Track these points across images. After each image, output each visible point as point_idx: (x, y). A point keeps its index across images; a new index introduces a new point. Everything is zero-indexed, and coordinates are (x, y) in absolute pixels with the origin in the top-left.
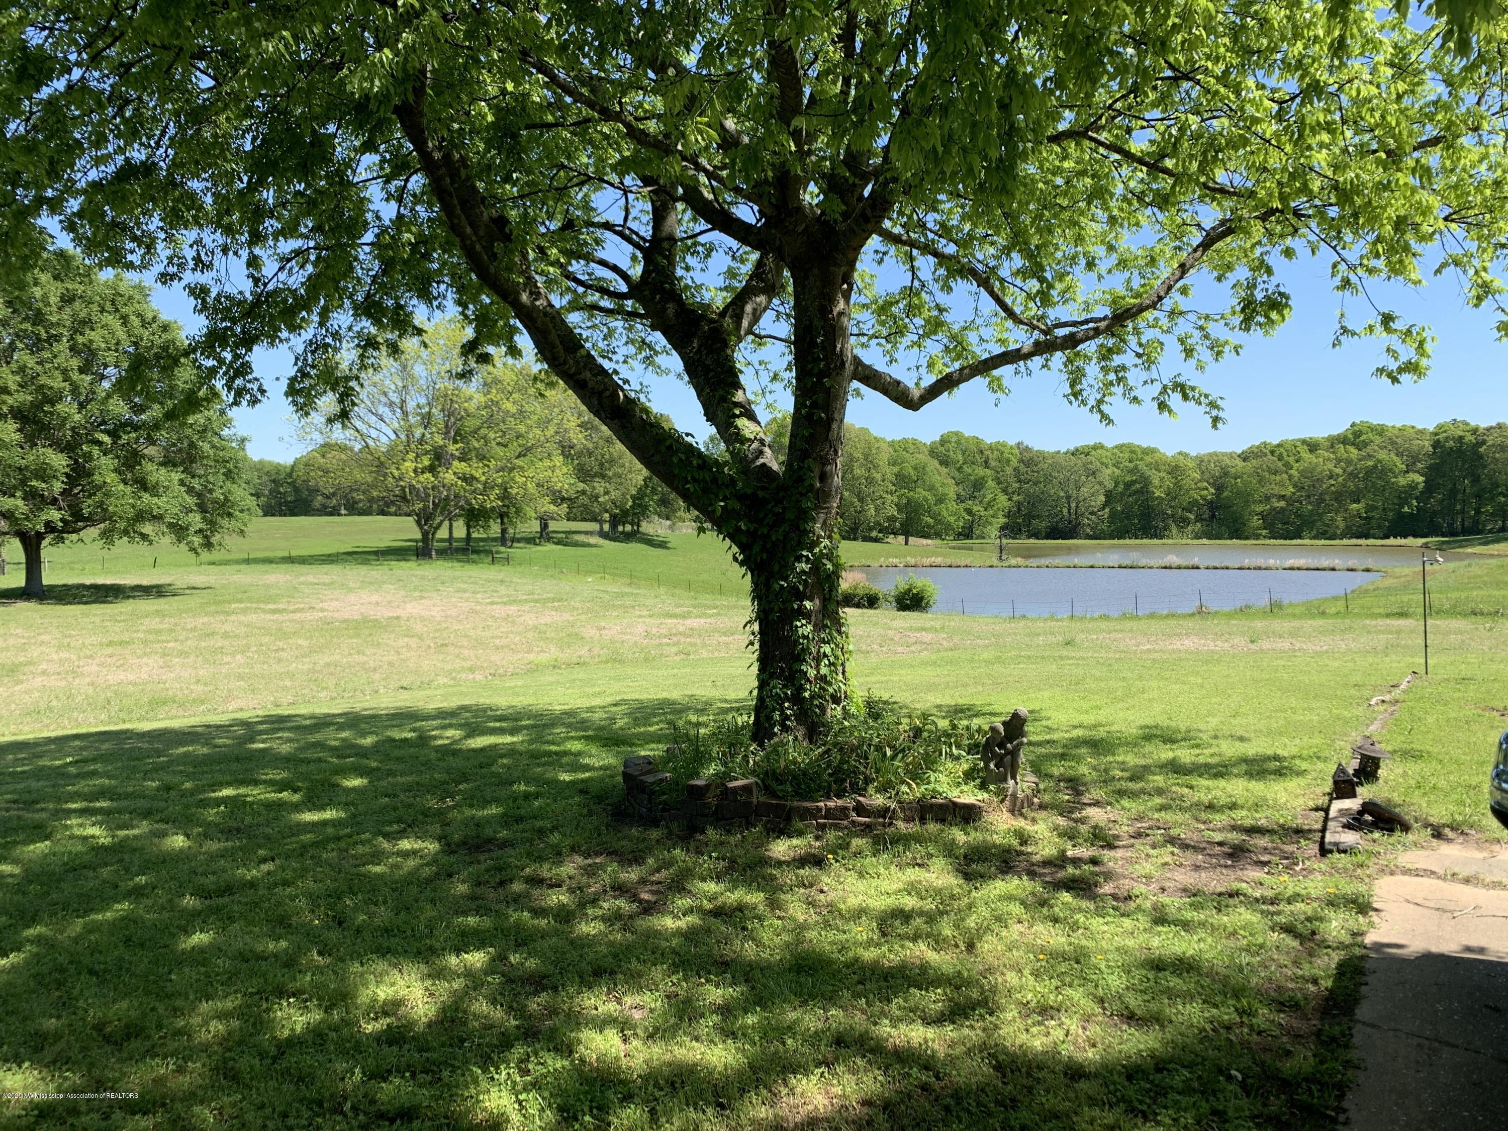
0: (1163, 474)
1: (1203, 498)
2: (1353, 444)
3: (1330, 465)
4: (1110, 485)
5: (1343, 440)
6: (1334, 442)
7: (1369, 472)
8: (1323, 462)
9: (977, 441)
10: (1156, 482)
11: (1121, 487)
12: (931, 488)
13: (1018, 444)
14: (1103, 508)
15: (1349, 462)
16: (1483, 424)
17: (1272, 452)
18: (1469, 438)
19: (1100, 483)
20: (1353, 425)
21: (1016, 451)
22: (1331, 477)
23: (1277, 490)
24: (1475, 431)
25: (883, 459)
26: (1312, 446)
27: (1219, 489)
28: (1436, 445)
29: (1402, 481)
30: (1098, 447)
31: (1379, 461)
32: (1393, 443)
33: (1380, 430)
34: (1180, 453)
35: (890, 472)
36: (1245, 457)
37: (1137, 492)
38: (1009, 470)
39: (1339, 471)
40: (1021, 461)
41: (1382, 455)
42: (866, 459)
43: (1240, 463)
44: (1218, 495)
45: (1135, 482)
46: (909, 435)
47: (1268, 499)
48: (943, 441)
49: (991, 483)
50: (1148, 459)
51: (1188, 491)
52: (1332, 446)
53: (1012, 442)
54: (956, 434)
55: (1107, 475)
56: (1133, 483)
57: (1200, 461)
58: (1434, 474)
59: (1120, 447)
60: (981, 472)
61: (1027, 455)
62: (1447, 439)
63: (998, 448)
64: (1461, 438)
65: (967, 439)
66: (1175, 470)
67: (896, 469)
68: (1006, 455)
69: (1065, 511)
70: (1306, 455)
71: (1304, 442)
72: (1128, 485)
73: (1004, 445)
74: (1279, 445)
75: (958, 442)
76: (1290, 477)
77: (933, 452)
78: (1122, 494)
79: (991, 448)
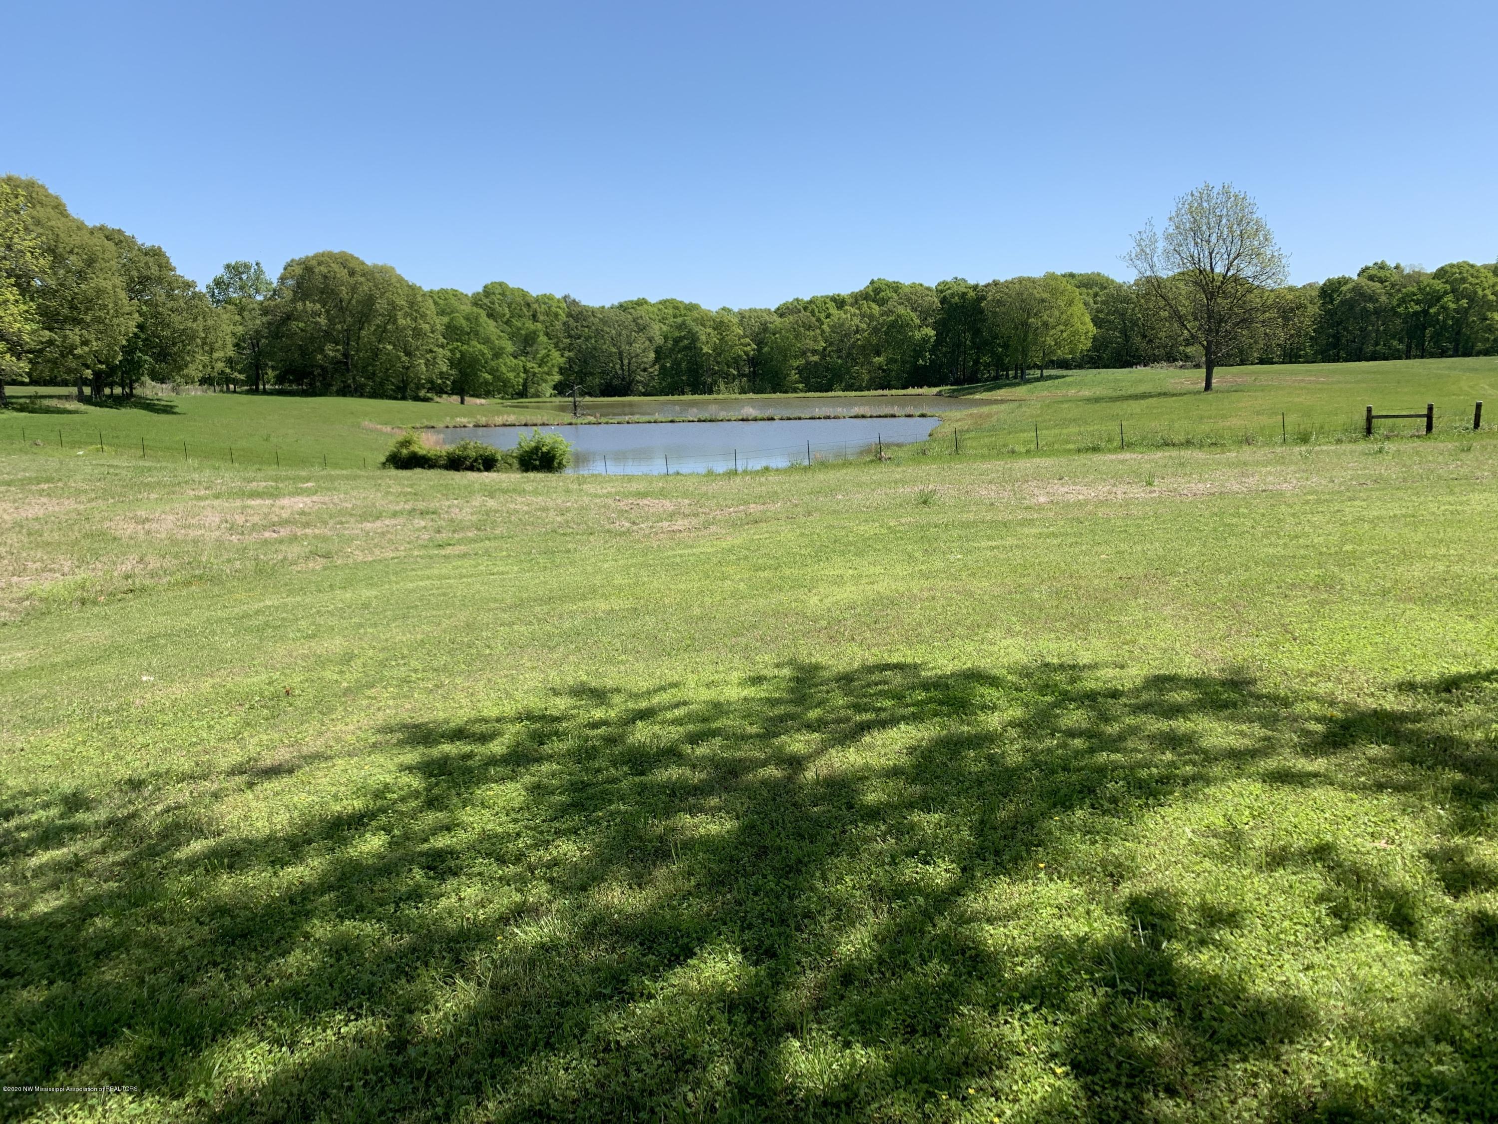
0: (709, 330)
1: (746, 353)
2: (873, 301)
3: (856, 321)
4: (659, 340)
5: (864, 296)
6: (859, 298)
7: (892, 325)
8: (850, 318)
9: (524, 294)
10: (703, 338)
11: (670, 343)
12: (487, 341)
13: (565, 298)
14: (654, 364)
15: (871, 317)
16: (982, 283)
17: (805, 309)
18: (972, 294)
19: (650, 340)
20: (872, 282)
21: (564, 305)
22: (857, 332)
23: (811, 345)
24: (975, 287)
25: (430, 309)
26: (840, 303)
27: (760, 343)
28: (943, 301)
29: (918, 335)
30: (641, 303)
31: (899, 316)
32: (908, 300)
33: (896, 287)
34: (724, 309)
35: (440, 322)
36: (781, 312)
37: (686, 348)
38: (558, 325)
39: (864, 326)
40: (569, 315)
41: (901, 310)
42: (411, 307)
43: (778, 320)
44: (759, 350)
45: (684, 337)
46: (447, 286)
47: (804, 353)
48: (488, 292)
49: (543, 338)
50: (695, 314)
51: (732, 347)
52: (856, 302)
53: (559, 295)
54: (501, 284)
55: (657, 330)
56: (681, 339)
57: (742, 315)
58: (942, 327)
59: (664, 303)
60: (531, 325)
61: (575, 310)
62: (953, 295)
63: (545, 300)
64: (964, 294)
65: (513, 290)
66: (720, 326)
67: (446, 319)
68: (554, 309)
69: (618, 367)
70: (833, 311)
71: (833, 299)
72: (677, 341)
73: (550, 298)
74: (811, 302)
75: (503, 294)
76: (823, 332)
77: (476, 301)
78: (672, 350)
79: (537, 300)
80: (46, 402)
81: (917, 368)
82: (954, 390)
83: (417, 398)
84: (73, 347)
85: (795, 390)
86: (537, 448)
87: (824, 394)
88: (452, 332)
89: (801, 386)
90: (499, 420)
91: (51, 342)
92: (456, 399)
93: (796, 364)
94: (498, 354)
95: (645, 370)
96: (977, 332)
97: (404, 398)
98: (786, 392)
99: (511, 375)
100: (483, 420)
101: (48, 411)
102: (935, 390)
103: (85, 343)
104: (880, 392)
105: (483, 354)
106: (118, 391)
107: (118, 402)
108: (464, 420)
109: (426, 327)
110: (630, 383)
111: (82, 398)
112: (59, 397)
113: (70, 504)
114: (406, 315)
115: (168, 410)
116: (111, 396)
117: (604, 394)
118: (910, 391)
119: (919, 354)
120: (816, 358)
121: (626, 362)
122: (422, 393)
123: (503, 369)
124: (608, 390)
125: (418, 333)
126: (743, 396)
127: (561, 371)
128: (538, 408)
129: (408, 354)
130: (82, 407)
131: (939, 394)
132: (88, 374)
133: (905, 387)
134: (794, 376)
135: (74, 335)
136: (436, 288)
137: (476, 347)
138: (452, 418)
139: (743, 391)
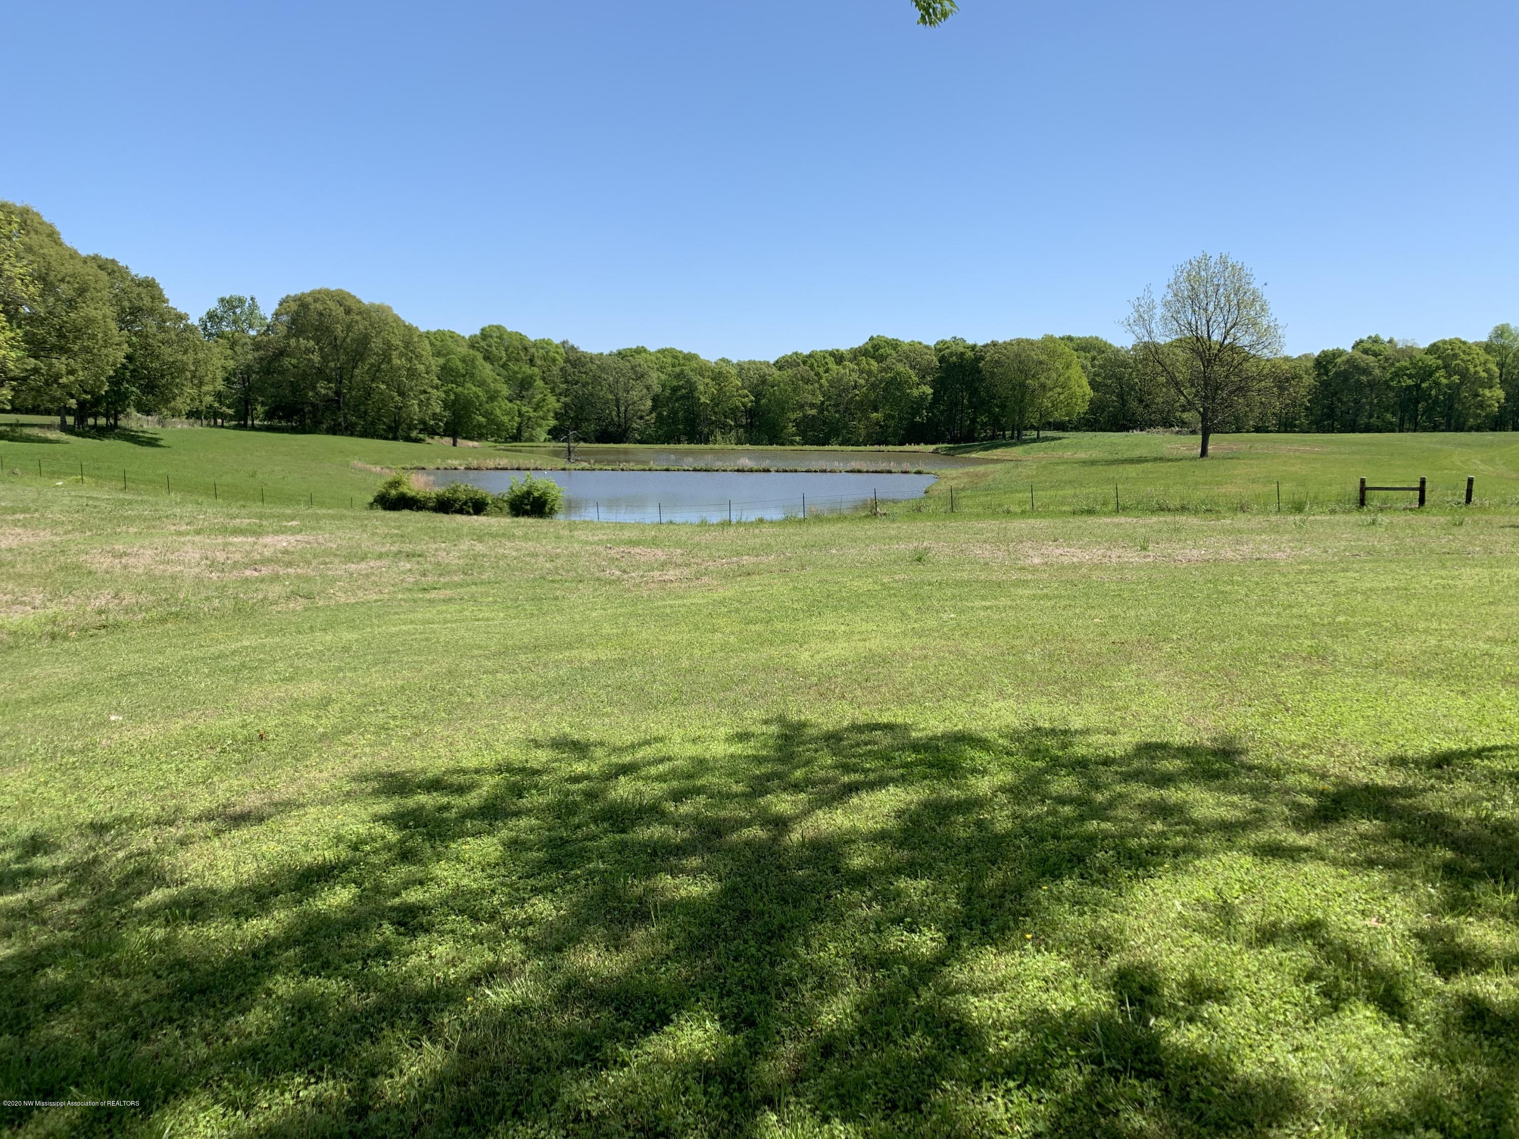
0: (707, 380)
1: (744, 405)
2: (872, 357)
3: (855, 376)
4: (657, 389)
5: (863, 352)
6: (857, 354)
7: (891, 382)
8: (849, 373)
9: (522, 338)
10: (701, 388)
11: (668, 392)
12: (482, 384)
13: (564, 343)
14: (651, 412)
15: (870, 373)
16: (980, 343)
17: (804, 363)
18: (970, 354)
19: (648, 388)
20: (871, 339)
21: (562, 350)
22: (855, 387)
23: (809, 398)
24: (973, 348)
25: (426, 349)
26: (839, 358)
27: (758, 396)
28: (942, 360)
29: (915, 392)
30: (640, 351)
31: (898, 374)
32: (907, 358)
33: (895, 345)
34: (723, 360)
35: (435, 363)
36: (780, 365)
37: (683, 397)
38: (555, 370)
39: (862, 382)
40: (567, 361)
41: (900, 367)
42: (406, 347)
43: (777, 373)
44: (757, 401)
45: (681, 387)
46: (445, 327)
47: (802, 407)
48: (485, 334)
49: (539, 383)
50: (694, 364)
51: (730, 398)
53: (557, 341)
54: (498, 328)
55: (655, 379)
56: (678, 388)
57: (740, 367)
58: (939, 385)
59: (663, 352)
60: (527, 369)
61: (573, 356)
62: (951, 354)
63: (544, 344)
64: (962, 354)
65: (510, 334)
66: (718, 375)
67: (441, 361)
68: (551, 354)
69: (614, 413)
70: (832, 366)
71: (832, 354)
72: (675, 390)
73: (548, 343)
74: (811, 356)
75: (500, 337)
76: (821, 386)
77: (473, 344)
78: (669, 399)
79: (535, 344)
80: (27, 431)
81: (914, 425)
82: (950, 449)
83: (408, 439)
84: (58, 376)
85: (792, 443)
86: (529, 493)
87: (821, 448)
88: (447, 373)
89: (798, 438)
90: (491, 464)
91: (36, 370)
92: (448, 440)
93: (793, 416)
94: (493, 397)
95: (641, 418)
96: (974, 392)
97: (395, 438)
98: (783, 444)
99: (506, 419)
100: (475, 464)
101: (28, 439)
102: (931, 448)
103: (71, 372)
104: (877, 447)
105: (478, 397)
106: (102, 421)
107: (101, 433)
108: (456, 463)
109: (421, 368)
110: (626, 430)
111: (64, 428)
112: (41, 426)
113: (46, 535)
114: (401, 355)
115: (152, 442)
116: (95, 426)
117: (599, 440)
118: (907, 447)
119: (916, 412)
120: (814, 412)
121: (622, 409)
122: (414, 434)
123: (498, 412)
124: (604, 437)
125: (412, 373)
126: (740, 447)
127: (557, 416)
128: (532, 452)
129: (401, 394)
130: (64, 437)
131: (935, 452)
132: (73, 403)
133: (902, 444)
134: (791, 429)
135: (60, 364)
136: (433, 329)
137: (471, 389)
138: (443, 460)
139: (739, 442)
